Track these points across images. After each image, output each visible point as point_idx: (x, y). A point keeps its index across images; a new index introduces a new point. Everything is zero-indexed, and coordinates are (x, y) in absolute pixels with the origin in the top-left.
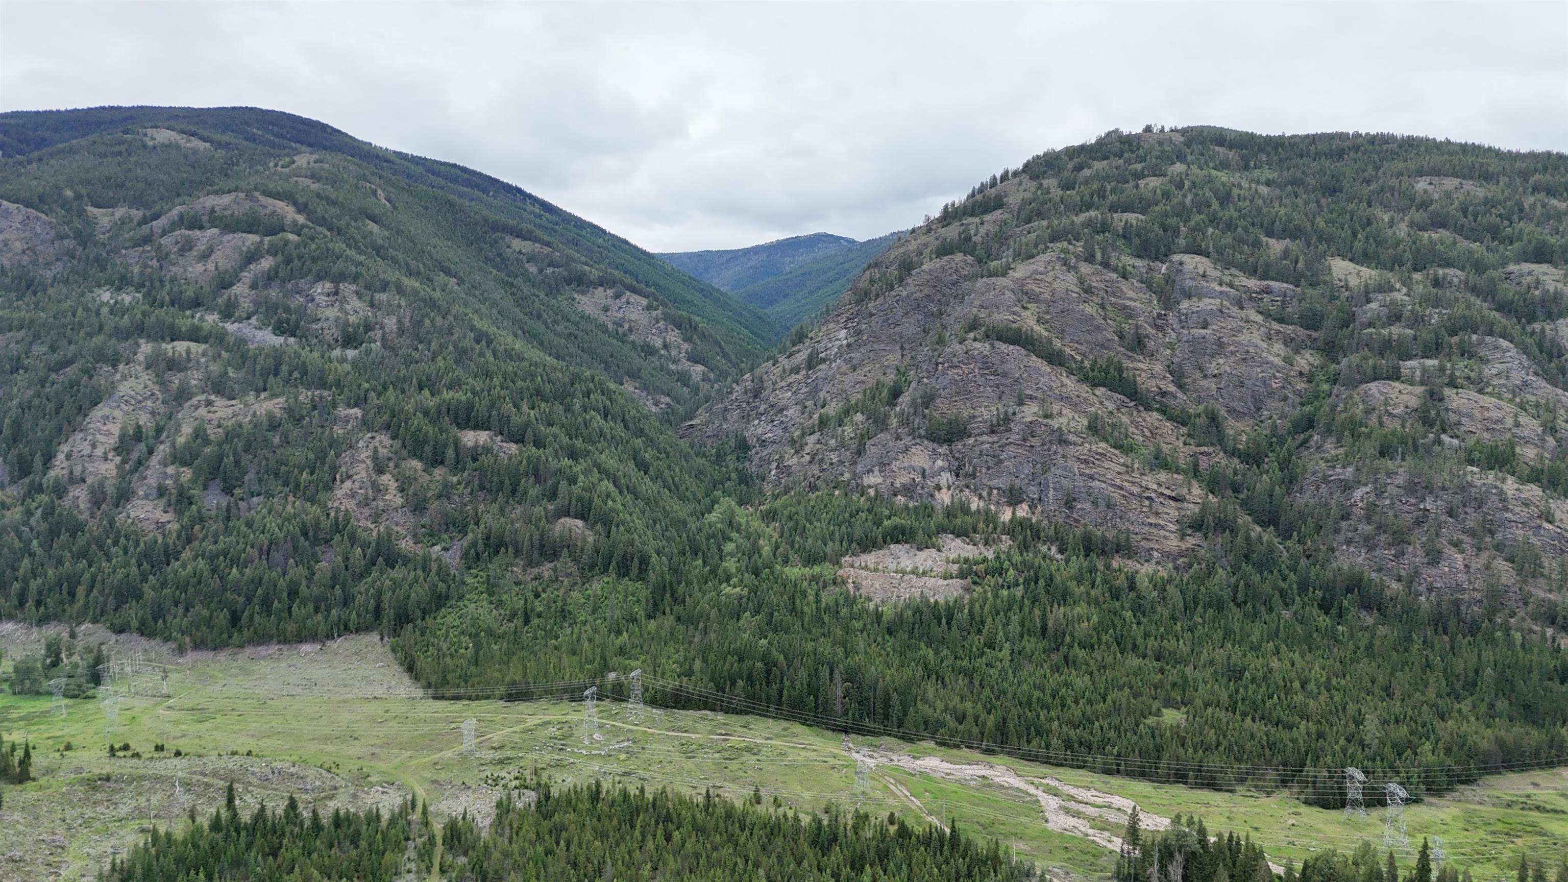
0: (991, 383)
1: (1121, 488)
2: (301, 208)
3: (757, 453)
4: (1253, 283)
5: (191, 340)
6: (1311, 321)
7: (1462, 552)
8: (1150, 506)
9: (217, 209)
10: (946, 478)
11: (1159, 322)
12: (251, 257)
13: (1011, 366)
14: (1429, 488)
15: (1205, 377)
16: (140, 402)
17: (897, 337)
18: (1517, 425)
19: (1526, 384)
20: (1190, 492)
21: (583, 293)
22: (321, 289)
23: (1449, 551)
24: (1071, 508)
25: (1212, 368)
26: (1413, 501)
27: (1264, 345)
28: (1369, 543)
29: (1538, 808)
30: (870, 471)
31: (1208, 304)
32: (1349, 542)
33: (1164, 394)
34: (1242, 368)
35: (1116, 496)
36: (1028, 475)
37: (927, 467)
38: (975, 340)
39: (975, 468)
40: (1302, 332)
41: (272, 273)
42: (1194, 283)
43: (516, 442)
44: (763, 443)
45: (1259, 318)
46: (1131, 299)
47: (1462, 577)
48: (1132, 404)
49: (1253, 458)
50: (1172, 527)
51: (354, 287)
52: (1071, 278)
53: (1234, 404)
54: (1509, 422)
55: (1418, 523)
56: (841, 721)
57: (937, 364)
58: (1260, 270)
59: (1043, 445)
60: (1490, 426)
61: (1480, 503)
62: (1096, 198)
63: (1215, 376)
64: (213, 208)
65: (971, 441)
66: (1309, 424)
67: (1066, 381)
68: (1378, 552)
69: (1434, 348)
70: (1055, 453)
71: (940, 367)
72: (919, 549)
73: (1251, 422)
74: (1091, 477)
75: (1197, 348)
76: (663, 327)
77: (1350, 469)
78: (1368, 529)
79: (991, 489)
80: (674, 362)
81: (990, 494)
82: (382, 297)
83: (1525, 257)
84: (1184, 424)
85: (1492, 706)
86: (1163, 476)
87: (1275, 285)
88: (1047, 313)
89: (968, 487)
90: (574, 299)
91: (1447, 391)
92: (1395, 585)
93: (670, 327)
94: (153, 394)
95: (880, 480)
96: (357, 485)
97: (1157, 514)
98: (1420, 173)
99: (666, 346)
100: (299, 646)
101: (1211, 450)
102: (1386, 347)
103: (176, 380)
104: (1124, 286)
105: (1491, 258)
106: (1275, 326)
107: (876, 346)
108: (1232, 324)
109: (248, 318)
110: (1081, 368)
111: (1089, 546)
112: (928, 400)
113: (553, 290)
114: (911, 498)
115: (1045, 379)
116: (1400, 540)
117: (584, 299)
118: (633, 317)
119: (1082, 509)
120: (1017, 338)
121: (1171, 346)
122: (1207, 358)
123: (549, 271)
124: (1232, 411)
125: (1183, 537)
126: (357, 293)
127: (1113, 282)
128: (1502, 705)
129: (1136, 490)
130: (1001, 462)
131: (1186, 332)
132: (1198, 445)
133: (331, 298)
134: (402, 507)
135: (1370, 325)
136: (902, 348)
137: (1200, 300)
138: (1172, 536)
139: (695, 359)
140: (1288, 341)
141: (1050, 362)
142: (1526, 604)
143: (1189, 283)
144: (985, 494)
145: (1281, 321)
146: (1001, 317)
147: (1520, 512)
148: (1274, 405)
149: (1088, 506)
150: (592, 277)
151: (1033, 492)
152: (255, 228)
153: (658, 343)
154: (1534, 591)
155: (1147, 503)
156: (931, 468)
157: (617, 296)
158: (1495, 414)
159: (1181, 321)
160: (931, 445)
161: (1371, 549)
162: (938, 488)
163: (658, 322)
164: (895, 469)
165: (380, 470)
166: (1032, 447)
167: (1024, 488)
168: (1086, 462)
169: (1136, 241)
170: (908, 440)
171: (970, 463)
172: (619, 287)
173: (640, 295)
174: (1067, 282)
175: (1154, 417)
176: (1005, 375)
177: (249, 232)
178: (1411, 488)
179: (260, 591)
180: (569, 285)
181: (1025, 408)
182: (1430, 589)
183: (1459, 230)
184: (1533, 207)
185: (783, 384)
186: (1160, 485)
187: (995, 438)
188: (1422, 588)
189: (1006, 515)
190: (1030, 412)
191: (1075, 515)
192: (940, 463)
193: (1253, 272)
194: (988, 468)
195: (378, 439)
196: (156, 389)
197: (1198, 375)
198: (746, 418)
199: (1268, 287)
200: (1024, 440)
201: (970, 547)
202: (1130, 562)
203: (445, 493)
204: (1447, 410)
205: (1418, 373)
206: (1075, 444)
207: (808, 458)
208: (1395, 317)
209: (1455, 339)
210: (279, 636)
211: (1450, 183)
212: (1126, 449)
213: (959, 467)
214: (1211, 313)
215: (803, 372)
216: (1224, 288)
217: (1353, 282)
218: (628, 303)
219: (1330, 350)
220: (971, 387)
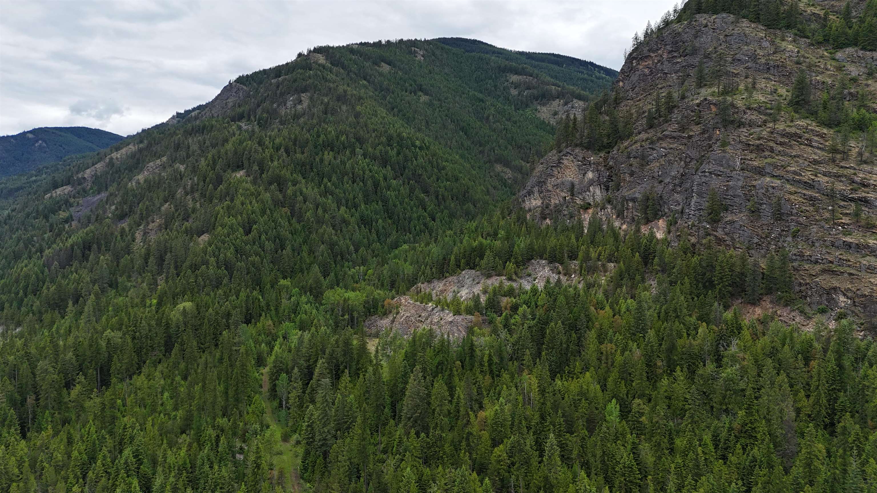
1: (809, 186)
10: (594, 194)
35: (796, 198)
36: (674, 178)
37: (576, 181)
70: (717, 141)
74: (760, 172)
79: (627, 201)
81: (627, 209)
89: (610, 202)
119: (732, 222)
130: (647, 164)
149: (743, 217)
151: (677, 201)
156: (581, 182)
160: (586, 155)
164: (550, 188)
166: (690, 137)
167: (665, 196)
168: (759, 149)
187: (651, 133)
191: (720, 233)
192: (590, 175)
194: (632, 174)
200: (683, 130)
202: (784, 312)
206: (751, 125)
213: (609, 178)
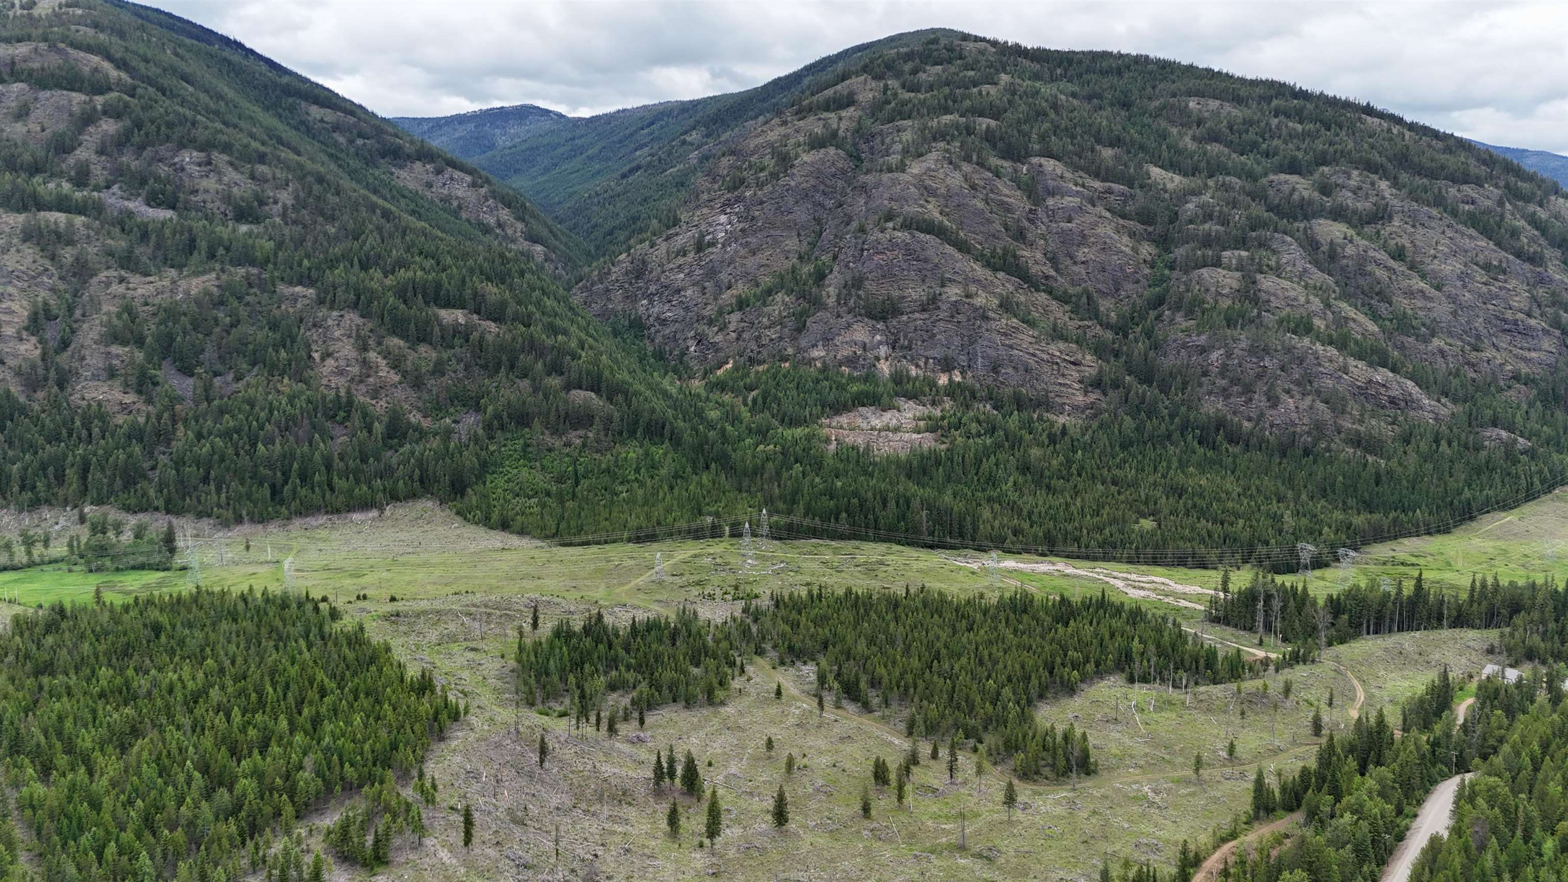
0: (915, 268)
1: (1034, 355)
2: (122, 65)
3: (658, 331)
4: (1097, 184)
5: (60, 210)
6: (1146, 218)
7: (1292, 397)
8: (1059, 370)
9: (17, 59)
10: (883, 350)
11: (1031, 216)
12: (88, 119)
13: (930, 253)
14: (1266, 351)
15: (1075, 263)
16: (34, 278)
17: (791, 224)
18: (1308, 302)
19: (1305, 270)
20: (1084, 358)
21: (401, 167)
22: (188, 157)
23: (1284, 397)
24: (997, 373)
25: (1080, 256)
26: (1254, 360)
27: (1116, 237)
28: (1225, 393)
29: (1402, 564)
30: (814, 346)
31: (1070, 201)
32: (1210, 393)
33: (1047, 277)
34: (1103, 257)
35: (1032, 362)
36: (957, 346)
37: (867, 341)
38: (894, 229)
39: (910, 342)
40: (1140, 227)
41: (123, 139)
42: (1055, 183)
43: (495, 321)
44: (664, 322)
45: (1108, 215)
46: (1006, 196)
47: (1294, 416)
48: (1026, 286)
49: (1121, 329)
50: (1076, 386)
51: (226, 158)
52: (957, 174)
53: (1100, 286)
54: (1302, 300)
55: (1259, 376)
56: (929, 539)
57: (862, 250)
58: (1103, 173)
59: (969, 320)
60: (1291, 302)
61: (1301, 361)
62: (950, 103)
63: (1083, 263)
64: (13, 58)
65: (905, 318)
66: (1158, 302)
67: (975, 267)
68: (1232, 400)
69: (1241, 243)
70: (979, 327)
71: (865, 253)
72: (883, 411)
73: (1113, 300)
74: (1011, 347)
75: (1065, 238)
76: (493, 205)
77: (1203, 337)
78: (1224, 382)
79: (927, 358)
80: (512, 241)
81: (926, 364)
82: (262, 169)
83: (1281, 169)
84: (1066, 303)
85: (1344, 503)
86: (1062, 345)
87: (1115, 186)
88: (947, 207)
89: (905, 358)
90: (392, 174)
91: (1259, 277)
92: (1246, 424)
93: (500, 205)
94: (46, 270)
95: (823, 354)
96: (342, 363)
97: (1063, 375)
98: (1190, 94)
99: (500, 225)
100: (349, 515)
101: (1090, 323)
102: (1207, 241)
103: (68, 254)
104: (999, 184)
105: (1258, 169)
106: (1121, 221)
107: (772, 232)
108: (1089, 219)
109: (108, 187)
110: (982, 255)
111: (1019, 403)
112: (858, 283)
113: (370, 162)
114: (855, 368)
115: (958, 265)
116: (1248, 390)
117: (403, 174)
118: (460, 194)
119: (1006, 373)
120: (930, 228)
121: (1043, 236)
122: (1075, 248)
123: (360, 142)
124: (1099, 291)
125: (1086, 393)
126: (231, 164)
127: (989, 179)
128: (1351, 502)
129: (1045, 357)
130: (934, 335)
131: (1054, 225)
132: (1081, 320)
133: (203, 168)
134: (400, 383)
135: (1191, 222)
136: (799, 235)
137: (1062, 197)
138: (1078, 393)
139: (534, 239)
140: (1132, 235)
141: (960, 250)
142: (1339, 433)
143: (1051, 183)
144: (922, 364)
145: (1123, 217)
146: (912, 209)
147: (1327, 367)
148: (1129, 286)
149: (1010, 370)
150: (407, 151)
151: (963, 360)
152: (78, 85)
153: (492, 221)
154: (1344, 423)
155: (1055, 367)
156: (871, 342)
157: (439, 172)
158: (1292, 294)
159: (1048, 216)
160: (871, 322)
161: (1227, 397)
162: (878, 359)
163: (487, 200)
164: (838, 343)
165: (364, 348)
166: (959, 322)
167: (955, 357)
168: (1005, 334)
169: (1000, 145)
170: (849, 318)
171: (905, 337)
172: (440, 163)
173: (461, 171)
174: (955, 180)
175: (1042, 297)
176: (926, 261)
177: (73, 90)
178: (1252, 351)
179: (296, 466)
180: (383, 158)
181: (947, 289)
182: (1272, 426)
183: (1229, 144)
184: (1278, 127)
185: (671, 266)
186: (1061, 352)
187: (926, 316)
188: (1267, 425)
189: (943, 380)
190: (953, 292)
191: (1002, 379)
192: (878, 337)
193: (1097, 175)
194: (923, 341)
195: (347, 317)
196: (47, 263)
197: (1069, 262)
198: (631, 298)
199: (1110, 188)
200: (952, 317)
201: (921, 407)
202: (1048, 414)
203: (439, 370)
204: (1259, 290)
205: (1234, 262)
206: (994, 319)
207: (734, 335)
208: (1208, 217)
209: (1254, 234)
210: (326, 506)
211: (1214, 104)
212: (1032, 324)
213: (895, 341)
214: (1073, 209)
215: (692, 255)
216: (1079, 188)
217: (1170, 186)
218: (452, 179)
219: (1164, 242)
220: (896, 270)
